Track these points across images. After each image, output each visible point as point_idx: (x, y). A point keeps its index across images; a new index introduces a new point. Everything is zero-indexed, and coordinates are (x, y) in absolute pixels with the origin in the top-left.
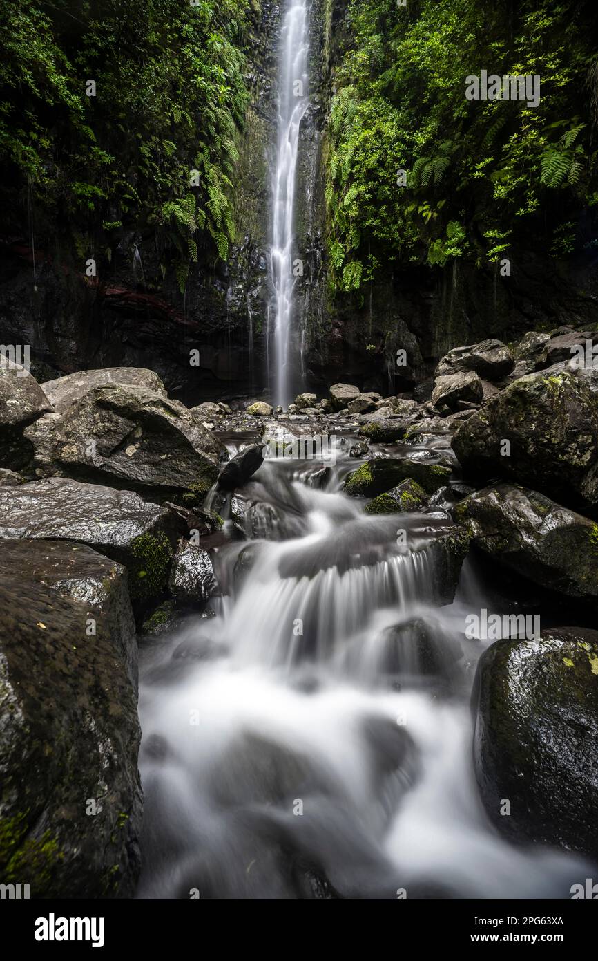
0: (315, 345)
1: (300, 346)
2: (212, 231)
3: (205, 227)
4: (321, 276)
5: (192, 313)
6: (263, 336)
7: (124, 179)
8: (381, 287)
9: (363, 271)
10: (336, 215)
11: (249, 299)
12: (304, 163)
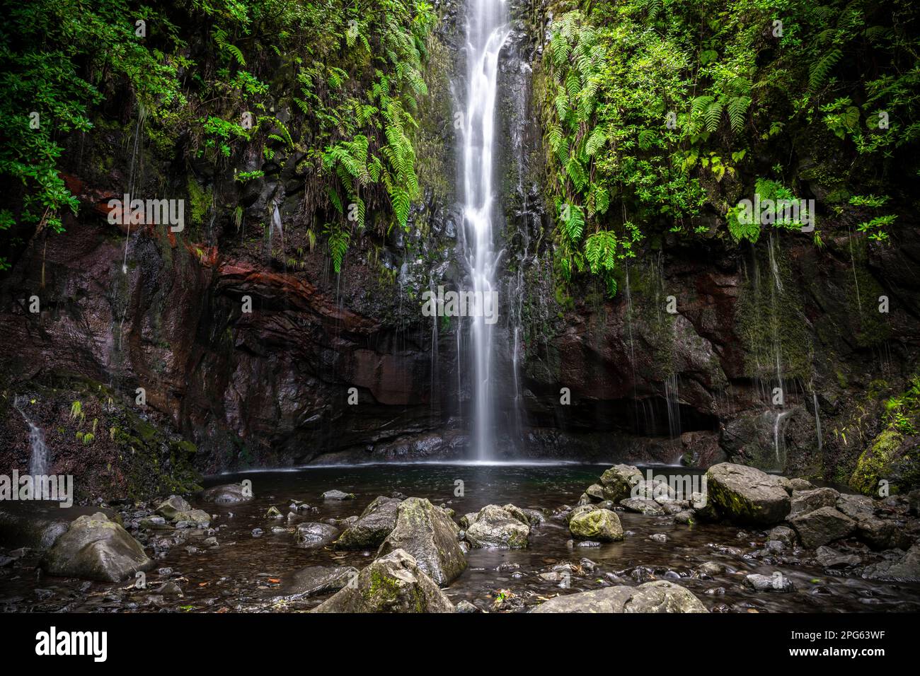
0: (537, 352)
1: (512, 352)
2: (389, 184)
3: (379, 179)
4: (543, 248)
5: (348, 301)
6: (452, 335)
7: (273, 114)
8: (642, 267)
9: (618, 243)
10: (568, 167)
11: (432, 281)
12: (507, 100)
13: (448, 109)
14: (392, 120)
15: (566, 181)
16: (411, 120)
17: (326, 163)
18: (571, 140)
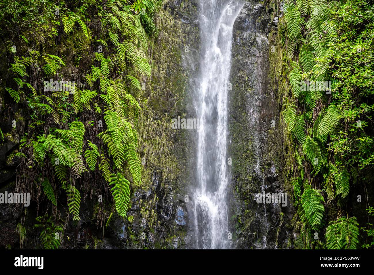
3: (97, 167)
9: (361, 231)
10: (304, 146)
12: (243, 74)
13: (179, 84)
14: (112, 103)
15: (303, 162)
16: (133, 102)
17: (37, 154)
18: (308, 117)
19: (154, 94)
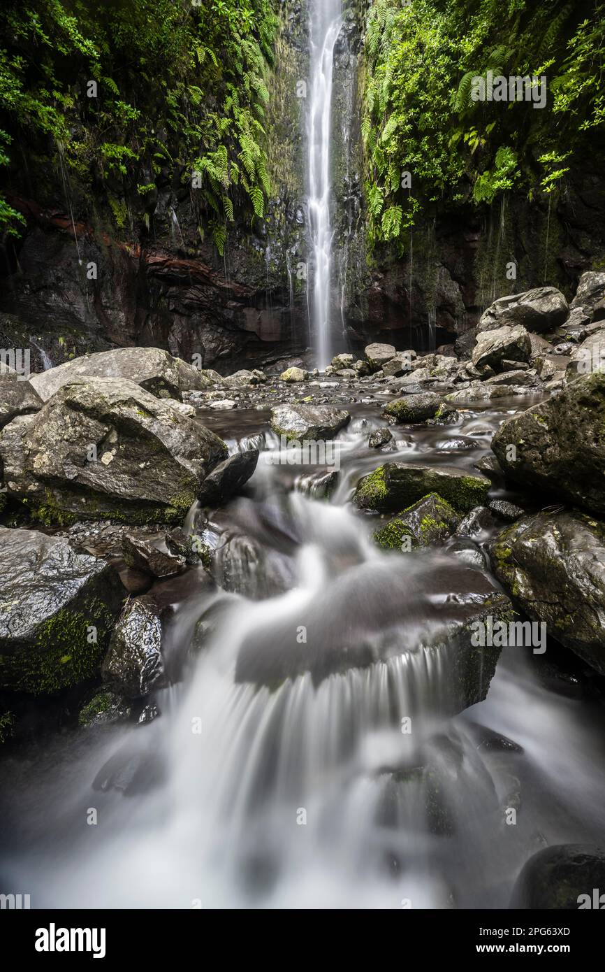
0: (355, 300)
1: (340, 302)
2: (246, 185)
3: (239, 181)
4: (360, 225)
5: (233, 276)
6: (303, 294)
7: (154, 135)
8: (422, 232)
9: (403, 216)
10: (374, 154)
11: (288, 257)
12: (339, 97)
13: (295, 111)
14: (244, 129)
15: (373, 167)
16: (259, 127)
18: (378, 129)
19: (278, 121)
